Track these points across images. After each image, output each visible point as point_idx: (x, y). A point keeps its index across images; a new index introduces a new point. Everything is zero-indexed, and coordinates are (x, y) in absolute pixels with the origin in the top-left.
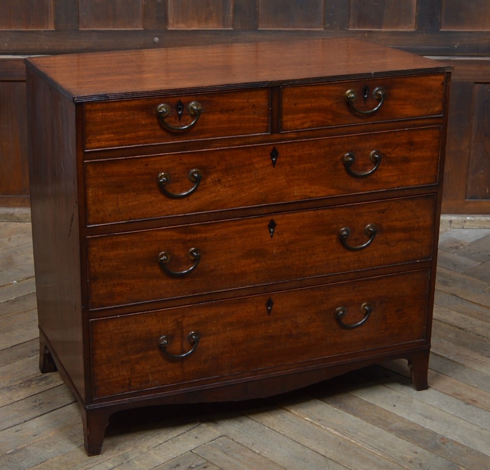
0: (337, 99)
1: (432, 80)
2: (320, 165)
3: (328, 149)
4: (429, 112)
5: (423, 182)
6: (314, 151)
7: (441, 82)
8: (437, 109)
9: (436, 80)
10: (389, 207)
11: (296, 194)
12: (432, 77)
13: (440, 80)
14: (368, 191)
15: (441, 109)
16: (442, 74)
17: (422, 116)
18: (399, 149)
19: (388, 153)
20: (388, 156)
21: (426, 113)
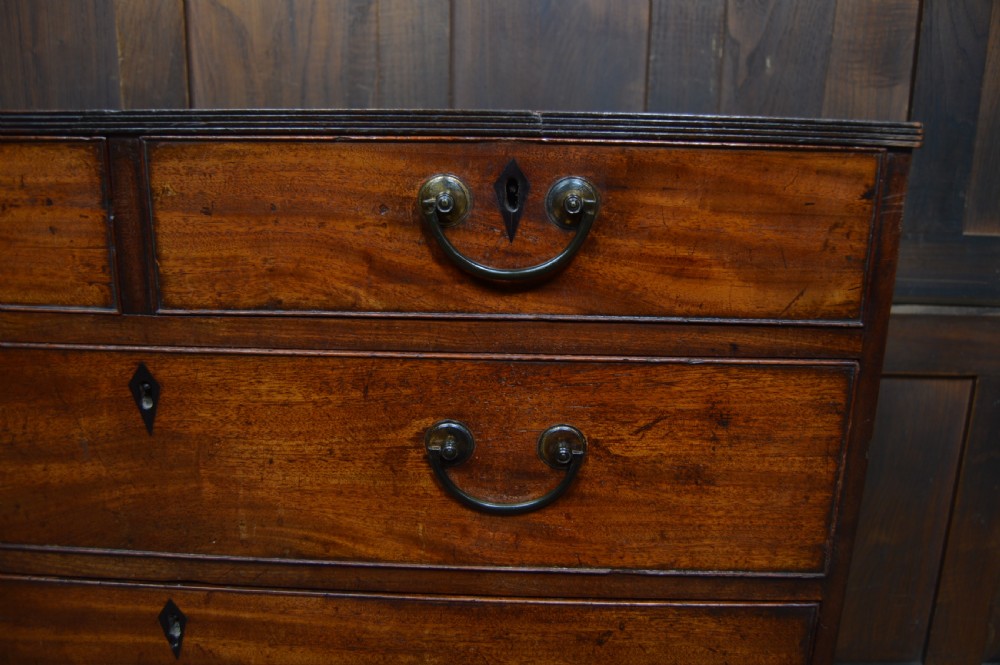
0: (383, 207)
1: (822, 173)
2: (331, 451)
3: (357, 394)
4: (800, 302)
5: (764, 563)
6: (299, 398)
7: (861, 189)
8: (838, 296)
9: (837, 174)
10: (622, 628)
11: (244, 536)
12: (821, 161)
13: (859, 176)
14: (531, 565)
15: (854, 296)
16: (867, 153)
17: (769, 316)
18: (663, 433)
19: (616, 441)
20: (618, 452)
21: (789, 306)
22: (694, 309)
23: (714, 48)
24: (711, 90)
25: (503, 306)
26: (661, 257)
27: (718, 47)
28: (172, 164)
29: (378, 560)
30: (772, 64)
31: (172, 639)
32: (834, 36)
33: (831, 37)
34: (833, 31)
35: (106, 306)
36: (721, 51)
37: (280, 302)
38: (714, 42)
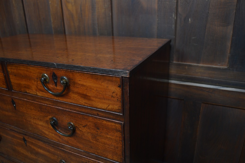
2: (38, 118)
4: (109, 107)
7: (118, 85)
8: (116, 107)
9: (112, 81)
11: (30, 129)
12: (108, 78)
13: (117, 82)
15: (120, 108)
16: (118, 77)
17: (103, 109)
18: (88, 128)
19: (80, 127)
20: (81, 130)
21: (107, 108)
22: (89, 105)
23: (173, 17)
24: (173, 28)
25: (57, 99)
26: (81, 94)
27: (174, 16)
28: (9, 67)
29: (48, 138)
30: (191, 20)
31: (25, 143)
32: (209, 12)
33: (208, 12)
34: (209, 10)
35: (6, 89)
36: (175, 17)
37: (27, 92)
38: (173, 15)
